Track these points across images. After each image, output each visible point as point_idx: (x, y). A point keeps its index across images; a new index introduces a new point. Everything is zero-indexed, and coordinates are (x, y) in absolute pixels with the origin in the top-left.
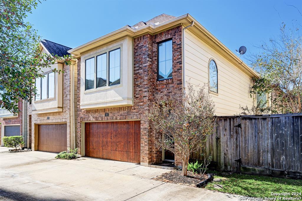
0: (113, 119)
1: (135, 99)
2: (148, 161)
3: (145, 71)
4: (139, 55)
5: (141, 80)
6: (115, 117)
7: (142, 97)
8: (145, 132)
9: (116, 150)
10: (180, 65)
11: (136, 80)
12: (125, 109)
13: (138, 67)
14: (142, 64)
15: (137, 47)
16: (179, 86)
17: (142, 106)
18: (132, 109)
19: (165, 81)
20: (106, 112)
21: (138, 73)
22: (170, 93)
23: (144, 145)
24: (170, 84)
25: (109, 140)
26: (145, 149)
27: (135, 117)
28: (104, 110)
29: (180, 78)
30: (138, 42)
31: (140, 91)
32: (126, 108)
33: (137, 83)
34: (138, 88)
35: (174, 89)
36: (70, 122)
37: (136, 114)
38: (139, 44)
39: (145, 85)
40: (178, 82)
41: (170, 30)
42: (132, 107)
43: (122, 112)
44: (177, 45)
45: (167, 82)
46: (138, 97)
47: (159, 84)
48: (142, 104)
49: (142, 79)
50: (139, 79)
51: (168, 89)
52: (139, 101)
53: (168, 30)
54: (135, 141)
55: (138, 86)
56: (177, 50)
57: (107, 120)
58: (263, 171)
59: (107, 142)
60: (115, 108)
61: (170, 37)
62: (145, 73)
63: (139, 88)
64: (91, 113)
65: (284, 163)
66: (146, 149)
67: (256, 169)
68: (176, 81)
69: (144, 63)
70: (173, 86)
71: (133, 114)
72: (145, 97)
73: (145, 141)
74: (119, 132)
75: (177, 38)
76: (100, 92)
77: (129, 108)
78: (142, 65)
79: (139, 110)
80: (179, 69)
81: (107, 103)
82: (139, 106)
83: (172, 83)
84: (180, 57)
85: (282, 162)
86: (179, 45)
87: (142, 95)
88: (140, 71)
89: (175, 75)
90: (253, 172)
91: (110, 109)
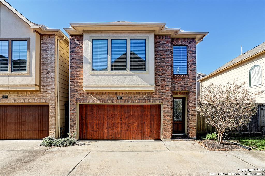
0: (128, 102)
1: (157, 87)
2: (170, 137)
3: (168, 65)
4: (161, 50)
5: (164, 72)
6: (131, 100)
7: (164, 85)
8: (168, 114)
9: (127, 130)
10: (195, 66)
11: (157, 70)
12: (144, 94)
13: (160, 60)
14: (164, 58)
15: (158, 43)
16: (194, 81)
17: (164, 93)
18: (153, 95)
19: (182, 75)
20: (118, 95)
21: (160, 65)
22: (186, 85)
23: (166, 125)
24: (186, 78)
25: (118, 121)
26: (167, 127)
27: (156, 102)
28: (116, 93)
29: (195, 76)
30: (160, 40)
31: (162, 80)
32: (146, 93)
33: (159, 73)
34: (159, 77)
35: (189, 82)
36: (55, 104)
37: (157, 99)
38: (160, 41)
39: (167, 76)
40: (194, 78)
41: (186, 39)
42: (152, 93)
43: (141, 97)
44: (192, 51)
45: (184, 77)
46: (160, 85)
47: (177, 77)
48: (164, 91)
49: (164, 70)
50: (161, 70)
51: (184, 82)
52: (161, 88)
53: (185, 38)
54: (151, 122)
55: (160, 76)
56: (192, 55)
57: (120, 103)
58: (239, 134)
59: (114, 124)
60: (132, 92)
61: (186, 44)
62: (168, 66)
63: (161, 77)
64: (95, 95)
65: (248, 129)
66: (169, 128)
67: (235, 133)
68: (192, 77)
69: (166, 58)
70: (189, 81)
71: (155, 99)
72: (167, 85)
73: (168, 121)
74: (131, 114)
75: (192, 46)
76: (117, 75)
77: (149, 93)
78: (165, 60)
79: (161, 96)
80: (194, 69)
81: (127, 87)
82: (161, 92)
83: (187, 78)
84: (194, 60)
85: (247, 129)
86: (194, 51)
87: (164, 84)
88: (161, 64)
89: (191, 73)
90: (234, 135)
91: (123, 93)
